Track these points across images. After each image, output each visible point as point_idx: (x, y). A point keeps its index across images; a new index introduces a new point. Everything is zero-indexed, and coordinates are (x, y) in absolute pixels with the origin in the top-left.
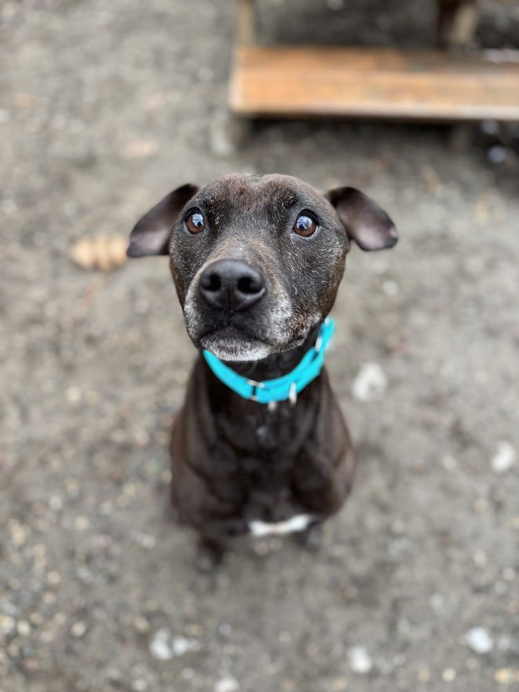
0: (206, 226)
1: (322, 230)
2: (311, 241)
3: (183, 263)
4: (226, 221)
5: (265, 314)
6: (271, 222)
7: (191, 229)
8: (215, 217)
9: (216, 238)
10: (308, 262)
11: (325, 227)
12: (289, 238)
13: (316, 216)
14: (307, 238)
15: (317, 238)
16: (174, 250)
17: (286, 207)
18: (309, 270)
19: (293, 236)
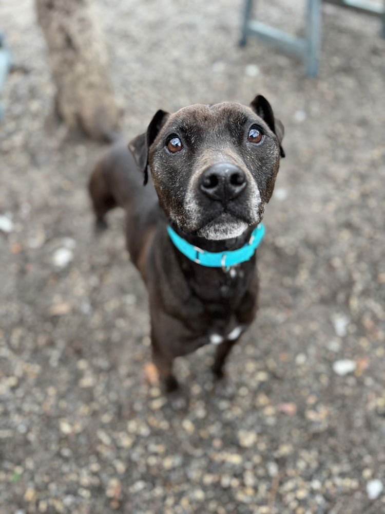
0: (185, 145)
1: (266, 138)
2: (260, 146)
3: (168, 177)
4: (200, 139)
5: (248, 200)
6: (232, 136)
7: (171, 150)
8: (190, 138)
9: (194, 153)
10: (260, 161)
11: (268, 136)
12: (246, 146)
13: (262, 128)
14: (258, 145)
15: (263, 144)
16: (158, 168)
17: (241, 125)
18: (261, 167)
19: (248, 144)
